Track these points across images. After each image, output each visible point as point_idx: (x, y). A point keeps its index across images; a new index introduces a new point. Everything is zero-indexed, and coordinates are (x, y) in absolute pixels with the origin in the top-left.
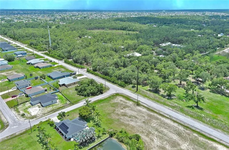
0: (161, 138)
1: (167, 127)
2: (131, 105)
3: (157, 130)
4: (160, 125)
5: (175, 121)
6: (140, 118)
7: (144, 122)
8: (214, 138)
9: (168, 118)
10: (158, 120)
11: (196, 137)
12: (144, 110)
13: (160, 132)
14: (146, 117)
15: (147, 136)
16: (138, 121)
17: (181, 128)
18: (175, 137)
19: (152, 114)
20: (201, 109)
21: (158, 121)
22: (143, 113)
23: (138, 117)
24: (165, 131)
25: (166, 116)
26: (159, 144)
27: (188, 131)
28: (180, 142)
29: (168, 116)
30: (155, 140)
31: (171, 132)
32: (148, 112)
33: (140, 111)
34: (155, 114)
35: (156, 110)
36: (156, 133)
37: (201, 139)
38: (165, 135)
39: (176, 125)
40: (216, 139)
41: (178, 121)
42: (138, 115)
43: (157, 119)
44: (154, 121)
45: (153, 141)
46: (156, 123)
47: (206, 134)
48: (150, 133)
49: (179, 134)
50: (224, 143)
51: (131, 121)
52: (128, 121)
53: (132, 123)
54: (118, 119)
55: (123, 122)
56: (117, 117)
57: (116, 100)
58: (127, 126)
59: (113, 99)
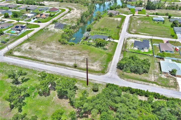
0: (51, 49)
1: (48, 55)
2: (81, 64)
3: (54, 52)
4: (53, 55)
5: (42, 61)
6: (68, 56)
7: (64, 54)
9: (48, 62)
11: (30, 55)
12: (67, 63)
13: (52, 51)
14: (64, 58)
15: (59, 48)
16: (68, 54)
17: (38, 58)
18: (43, 52)
21: (54, 58)
22: (67, 60)
23: (70, 56)
24: (49, 53)
26: (52, 46)
27: (34, 57)
28: (40, 50)
29: (47, 64)
30: (54, 47)
31: (45, 53)
33: (71, 61)
34: (58, 62)
35: (58, 67)
36: (54, 50)
38: (49, 51)
39: (42, 59)
41: (40, 62)
42: (70, 57)
43: (56, 59)
44: (58, 57)
45: (55, 47)
46: (56, 56)
48: (58, 50)
49: (40, 54)
51: (73, 52)
52: (74, 52)
53: (71, 51)
54: (81, 51)
55: (77, 50)
56: (83, 52)
57: (98, 65)
58: (73, 49)
59: (101, 65)
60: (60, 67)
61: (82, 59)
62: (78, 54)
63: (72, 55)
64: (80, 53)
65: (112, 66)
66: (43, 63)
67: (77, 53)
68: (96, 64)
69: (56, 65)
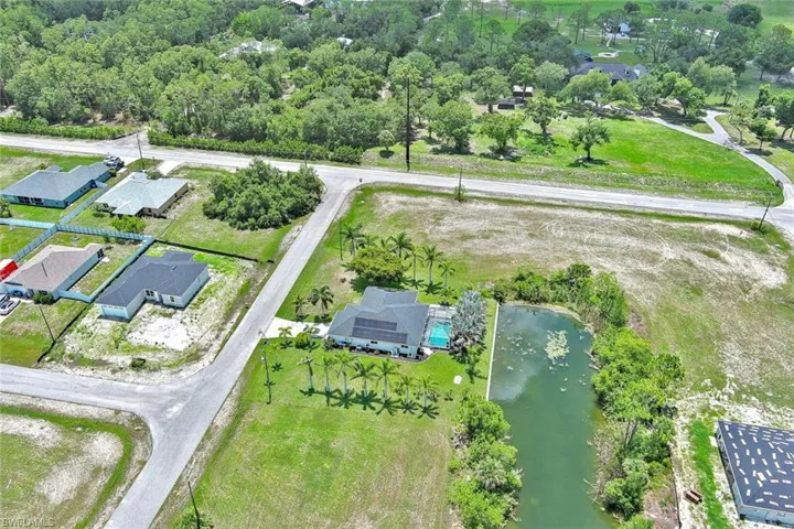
3: (580, 242)
5: (590, 210)
6: (509, 228)
7: (532, 235)
8: (692, 215)
9: (565, 207)
10: (551, 219)
11: (663, 225)
12: (492, 207)
14: (521, 222)
17: (616, 218)
19: (520, 209)
20: (601, 162)
21: (558, 221)
22: (501, 216)
23: (502, 229)
25: (557, 203)
29: (561, 203)
32: (506, 208)
33: (487, 214)
34: (529, 208)
35: (516, 197)
37: (675, 225)
39: (599, 216)
40: (696, 215)
43: (548, 217)
46: (558, 226)
47: (673, 213)
50: (714, 217)
51: (500, 244)
52: (494, 247)
53: (511, 249)
54: (466, 252)
55: (488, 256)
56: (454, 249)
57: (385, 206)
58: (507, 259)
59: (373, 206)
60: (511, 195)
61: (447, 219)
62: (472, 237)
63: (495, 235)
64: (467, 244)
65: (338, 204)
66: (577, 204)
67: (476, 241)
68: (391, 207)
69: (526, 200)
